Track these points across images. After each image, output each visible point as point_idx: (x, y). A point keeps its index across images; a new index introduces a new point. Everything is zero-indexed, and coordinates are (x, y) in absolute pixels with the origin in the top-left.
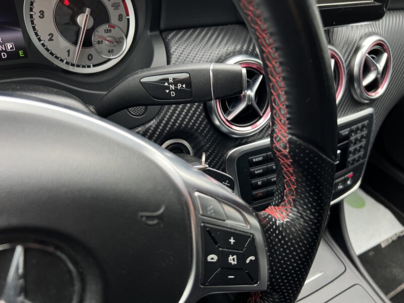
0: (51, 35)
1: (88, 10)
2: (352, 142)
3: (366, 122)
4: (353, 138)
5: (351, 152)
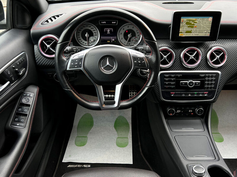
0: (122, 38)
1: (131, 33)
2: (206, 80)
3: (214, 75)
4: (207, 79)
5: (206, 84)
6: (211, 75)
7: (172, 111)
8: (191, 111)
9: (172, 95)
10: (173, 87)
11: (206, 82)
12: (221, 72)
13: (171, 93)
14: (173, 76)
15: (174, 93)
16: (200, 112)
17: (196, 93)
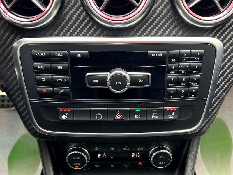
2: (172, 70)
3: (198, 52)
4: (173, 65)
5: (170, 81)
6: (186, 52)
7: (79, 158)
8: (138, 155)
9: (64, 117)
10: (62, 90)
11: (172, 77)
12: (222, 41)
13: (61, 109)
14: (60, 55)
15: (69, 109)
16: (161, 160)
17: (138, 110)
